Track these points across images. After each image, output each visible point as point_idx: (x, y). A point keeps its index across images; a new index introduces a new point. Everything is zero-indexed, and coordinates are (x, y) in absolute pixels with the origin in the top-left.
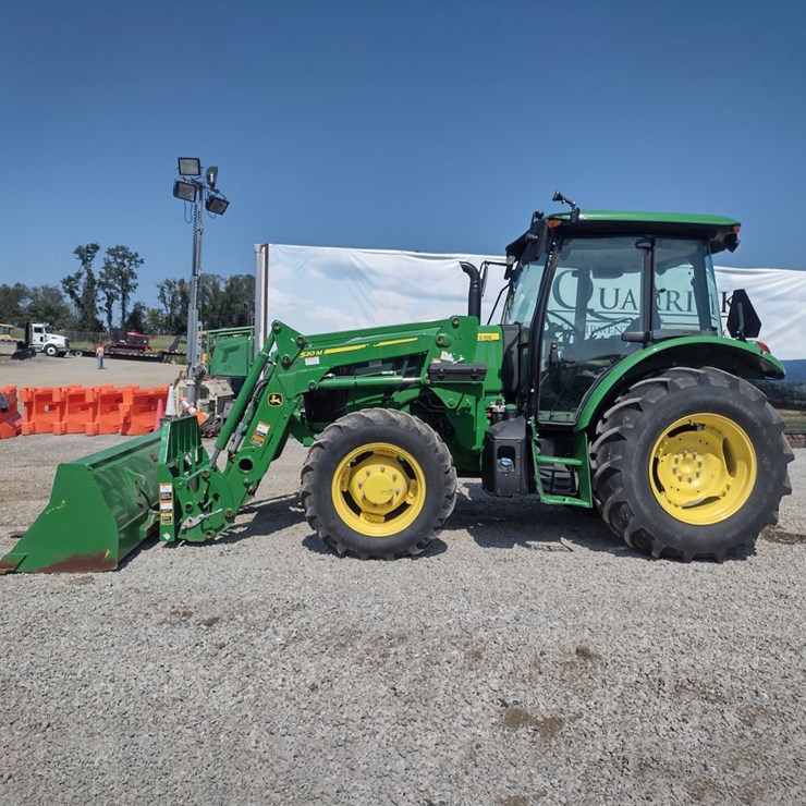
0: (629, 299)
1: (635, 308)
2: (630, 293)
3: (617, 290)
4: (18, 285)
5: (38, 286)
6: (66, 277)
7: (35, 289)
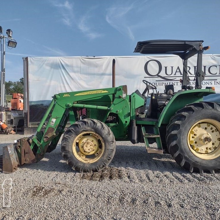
0: (178, 71)
1: (181, 74)
2: (178, 68)
3: (172, 67)
4: (9, 81)
5: (16, 81)
6: (21, 78)
7: (15, 82)
